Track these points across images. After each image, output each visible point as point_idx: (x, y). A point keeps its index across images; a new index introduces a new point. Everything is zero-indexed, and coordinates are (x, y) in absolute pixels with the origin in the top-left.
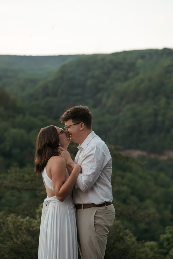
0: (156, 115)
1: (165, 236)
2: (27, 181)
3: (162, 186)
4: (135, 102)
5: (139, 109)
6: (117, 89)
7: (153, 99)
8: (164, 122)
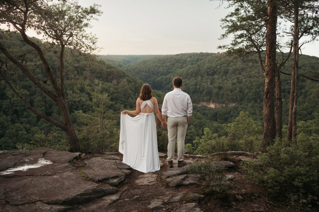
0: (196, 85)
1: (195, 141)
3: (198, 119)
4: (186, 78)
5: (188, 82)
6: (178, 72)
7: (195, 77)
8: (200, 88)
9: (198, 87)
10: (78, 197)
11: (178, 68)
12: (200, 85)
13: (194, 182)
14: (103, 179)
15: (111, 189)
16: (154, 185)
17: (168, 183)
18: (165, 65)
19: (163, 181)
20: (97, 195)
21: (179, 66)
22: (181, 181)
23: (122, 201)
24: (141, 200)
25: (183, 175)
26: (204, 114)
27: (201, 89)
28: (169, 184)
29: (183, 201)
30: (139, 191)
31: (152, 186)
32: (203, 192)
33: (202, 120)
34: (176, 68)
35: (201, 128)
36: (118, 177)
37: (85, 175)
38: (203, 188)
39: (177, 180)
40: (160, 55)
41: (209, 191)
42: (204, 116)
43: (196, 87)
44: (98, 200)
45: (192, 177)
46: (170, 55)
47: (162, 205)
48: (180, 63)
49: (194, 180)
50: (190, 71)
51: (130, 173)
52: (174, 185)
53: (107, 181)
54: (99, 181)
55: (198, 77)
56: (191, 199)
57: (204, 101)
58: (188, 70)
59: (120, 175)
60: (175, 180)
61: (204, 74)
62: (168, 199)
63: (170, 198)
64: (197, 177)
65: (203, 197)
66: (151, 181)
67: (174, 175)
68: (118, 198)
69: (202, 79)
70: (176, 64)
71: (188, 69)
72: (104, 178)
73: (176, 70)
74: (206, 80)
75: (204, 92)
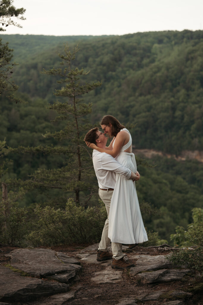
0: (174, 109)
2: (52, 181)
3: (179, 192)
4: (149, 93)
5: (154, 102)
6: (129, 78)
7: (171, 90)
8: (182, 117)
9: (178, 113)
10: (20, 293)
11: (131, 67)
12: (183, 109)
13: (178, 277)
14: (47, 274)
15: (60, 286)
16: (119, 283)
17: (140, 280)
18: (98, 60)
19: (132, 278)
20: (44, 293)
21: (131, 63)
22: (159, 277)
23: (79, 300)
24: (105, 299)
25: (162, 270)
26: (193, 180)
27: (186, 119)
28: (142, 281)
29: (163, 299)
30: (100, 290)
31: (117, 285)
32: (191, 289)
33: (188, 196)
34: (125, 69)
35: (187, 214)
36: (67, 273)
37: (17, 269)
38: (191, 285)
39: (153, 276)
40: (85, 36)
41: (200, 287)
42: (192, 185)
43: (174, 113)
44: (45, 299)
45: (174, 273)
46: (110, 36)
47: (135, 303)
48: (135, 55)
49: (178, 276)
50: (159, 74)
51: (81, 269)
52: (148, 282)
53: (52, 277)
54: (41, 276)
55: (178, 91)
56: (174, 297)
57: (193, 149)
58: (155, 73)
59: (68, 269)
60: (150, 275)
61: (193, 83)
62: (142, 297)
63: (146, 296)
64: (182, 273)
65: (192, 294)
66: (113, 278)
67: (148, 271)
68: (73, 296)
69: (188, 95)
70: (125, 59)
71: (154, 70)
72: (47, 272)
73: (125, 73)
74: (198, 98)
75: (194, 126)
